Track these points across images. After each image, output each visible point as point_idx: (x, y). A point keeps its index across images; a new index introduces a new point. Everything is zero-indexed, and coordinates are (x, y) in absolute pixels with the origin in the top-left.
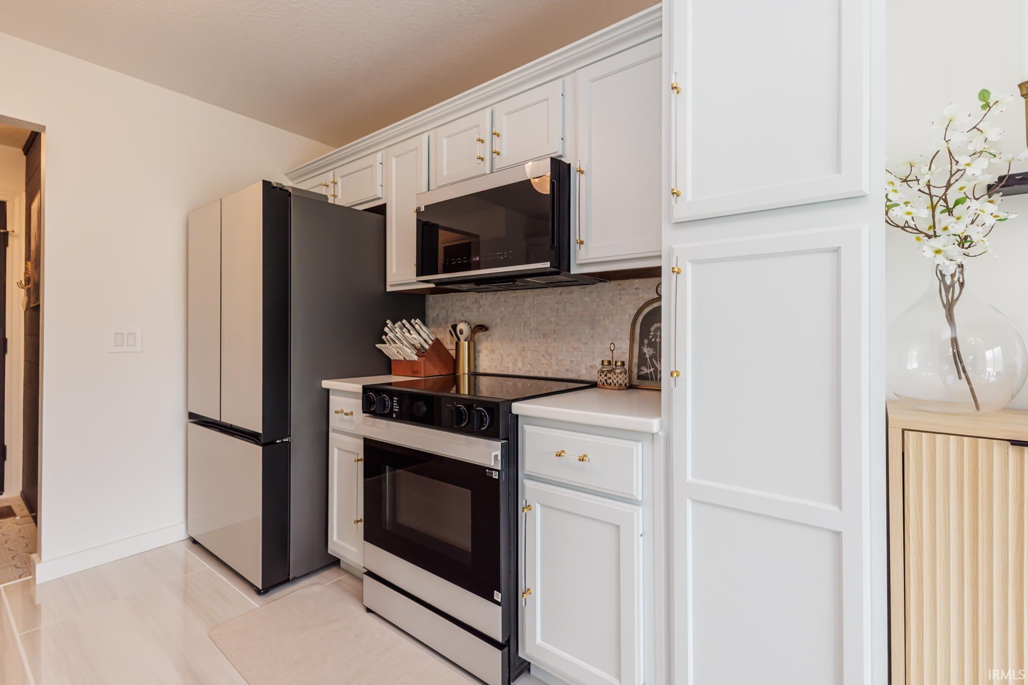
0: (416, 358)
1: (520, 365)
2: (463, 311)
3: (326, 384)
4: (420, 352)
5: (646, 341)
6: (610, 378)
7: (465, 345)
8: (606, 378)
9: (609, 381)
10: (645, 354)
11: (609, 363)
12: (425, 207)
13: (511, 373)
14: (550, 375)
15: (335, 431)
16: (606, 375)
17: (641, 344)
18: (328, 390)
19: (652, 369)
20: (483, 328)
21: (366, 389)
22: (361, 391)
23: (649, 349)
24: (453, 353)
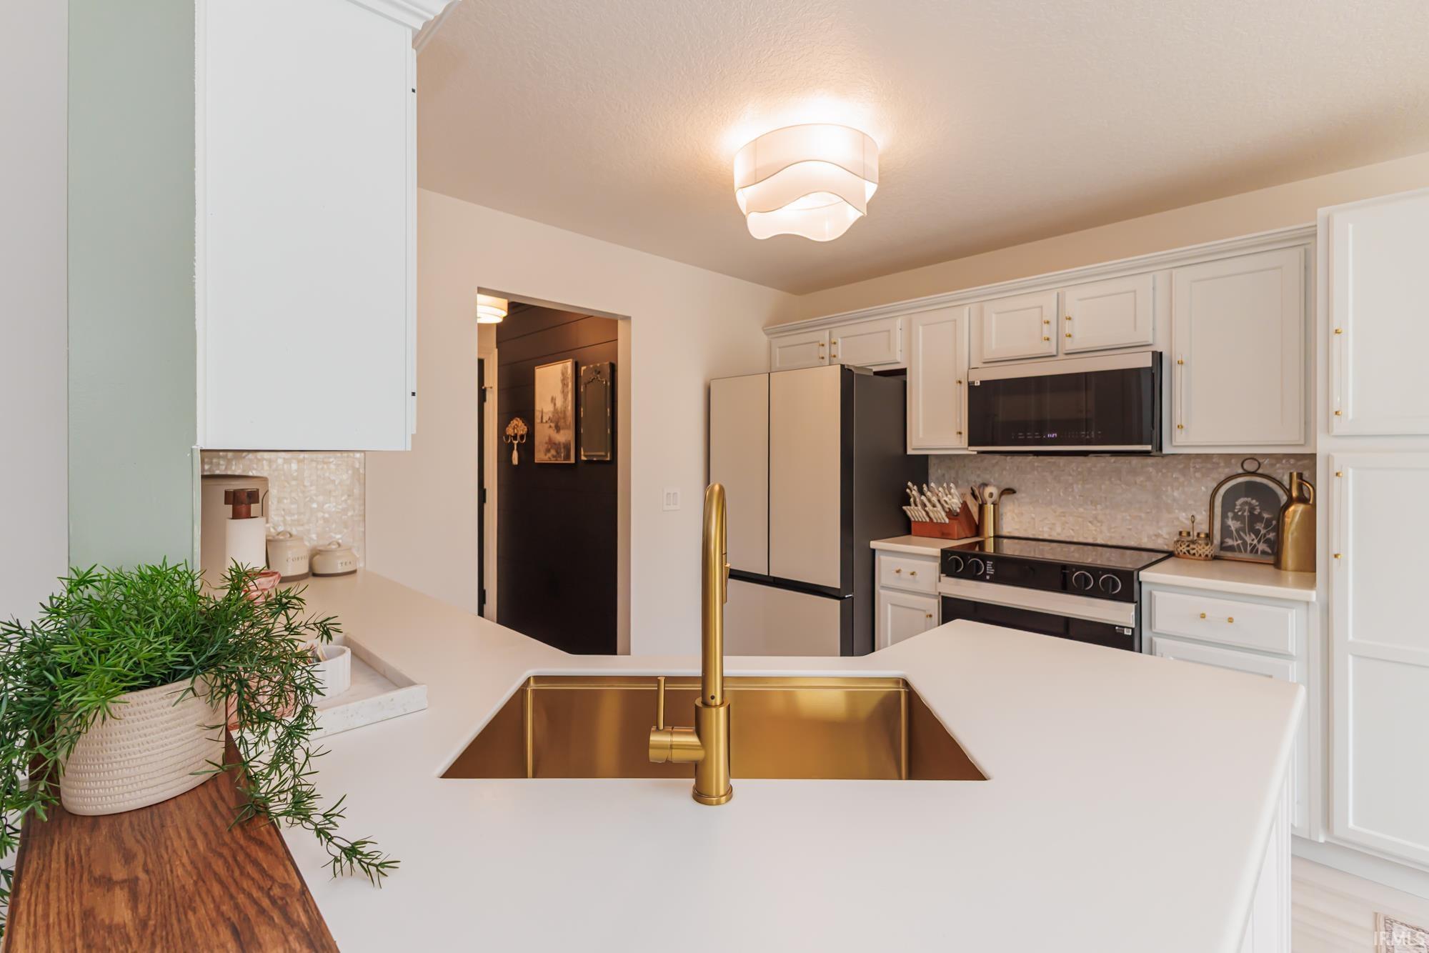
0: (947, 521)
1: (1059, 529)
2: (978, 472)
3: (874, 544)
4: (950, 513)
5: (1230, 514)
6: (1194, 549)
7: (990, 508)
8: (1188, 548)
9: (1192, 552)
10: (1230, 526)
11: (1189, 534)
12: (981, 382)
13: (1046, 536)
14: (1099, 541)
15: (883, 587)
16: (1188, 546)
17: (1224, 516)
18: (874, 551)
19: (1239, 542)
20: (1010, 491)
21: (943, 551)
22: (939, 555)
23: (1234, 522)
24: (976, 517)
